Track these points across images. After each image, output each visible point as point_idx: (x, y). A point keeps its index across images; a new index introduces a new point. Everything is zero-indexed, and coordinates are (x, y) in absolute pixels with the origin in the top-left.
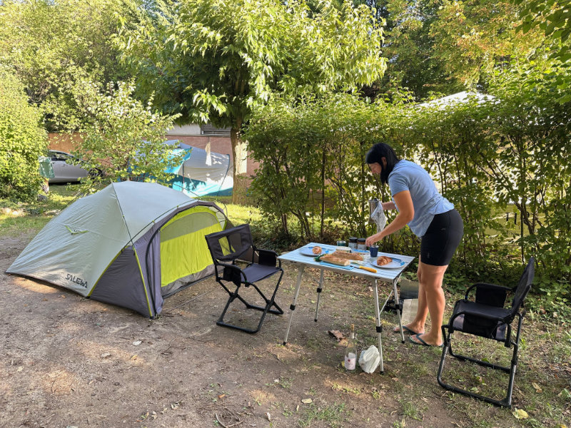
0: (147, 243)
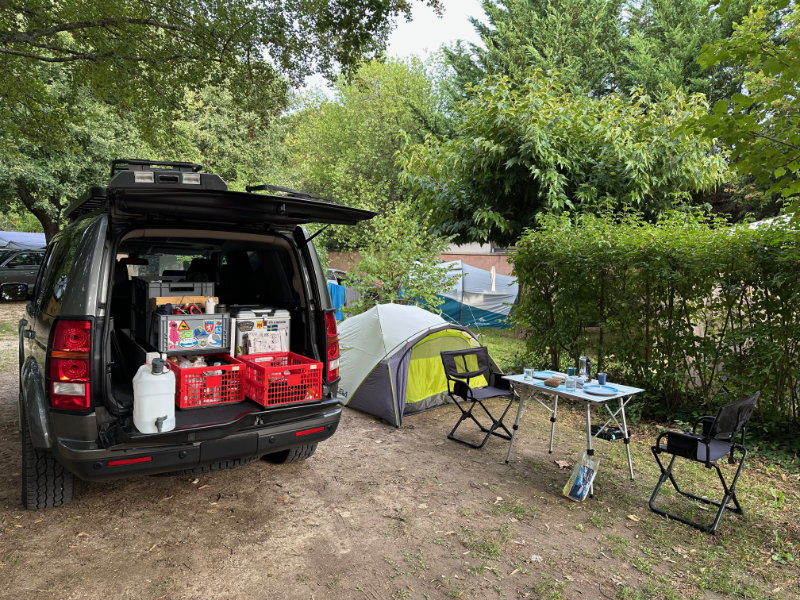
0: (399, 359)
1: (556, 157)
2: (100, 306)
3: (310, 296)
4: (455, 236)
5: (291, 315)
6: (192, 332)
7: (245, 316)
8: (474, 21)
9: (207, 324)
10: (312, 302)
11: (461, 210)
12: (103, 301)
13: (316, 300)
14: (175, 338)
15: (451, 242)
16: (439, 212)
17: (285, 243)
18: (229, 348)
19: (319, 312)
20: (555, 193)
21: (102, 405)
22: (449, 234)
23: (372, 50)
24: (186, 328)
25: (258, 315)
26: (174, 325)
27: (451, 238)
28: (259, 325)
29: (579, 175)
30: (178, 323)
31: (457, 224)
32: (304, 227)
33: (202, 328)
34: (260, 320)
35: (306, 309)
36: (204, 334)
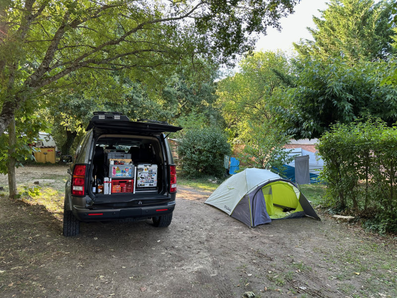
0: (254, 194)
1: (345, 94)
2: (89, 160)
3: (165, 160)
4: (293, 135)
5: (158, 166)
6: (121, 171)
7: (140, 166)
8: (309, 29)
9: (126, 169)
10: (166, 161)
11: (298, 122)
12: (91, 159)
13: (167, 161)
14: (114, 173)
15: (292, 138)
16: (287, 124)
17: (156, 139)
18: (134, 178)
19: (168, 166)
20: (347, 113)
21: (88, 195)
22: (291, 134)
23: (247, 51)
24: (118, 170)
25: (145, 166)
26: (114, 168)
27: (291, 136)
28: (146, 170)
29: (361, 103)
30: (116, 167)
31: (295, 129)
32: (163, 133)
33: (124, 170)
34: (146, 168)
35: (163, 165)
36: (125, 172)
